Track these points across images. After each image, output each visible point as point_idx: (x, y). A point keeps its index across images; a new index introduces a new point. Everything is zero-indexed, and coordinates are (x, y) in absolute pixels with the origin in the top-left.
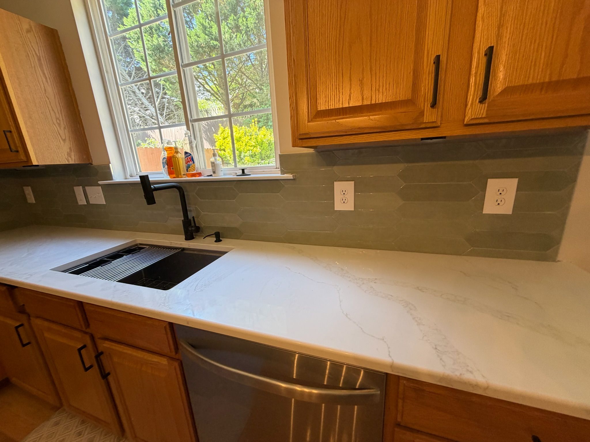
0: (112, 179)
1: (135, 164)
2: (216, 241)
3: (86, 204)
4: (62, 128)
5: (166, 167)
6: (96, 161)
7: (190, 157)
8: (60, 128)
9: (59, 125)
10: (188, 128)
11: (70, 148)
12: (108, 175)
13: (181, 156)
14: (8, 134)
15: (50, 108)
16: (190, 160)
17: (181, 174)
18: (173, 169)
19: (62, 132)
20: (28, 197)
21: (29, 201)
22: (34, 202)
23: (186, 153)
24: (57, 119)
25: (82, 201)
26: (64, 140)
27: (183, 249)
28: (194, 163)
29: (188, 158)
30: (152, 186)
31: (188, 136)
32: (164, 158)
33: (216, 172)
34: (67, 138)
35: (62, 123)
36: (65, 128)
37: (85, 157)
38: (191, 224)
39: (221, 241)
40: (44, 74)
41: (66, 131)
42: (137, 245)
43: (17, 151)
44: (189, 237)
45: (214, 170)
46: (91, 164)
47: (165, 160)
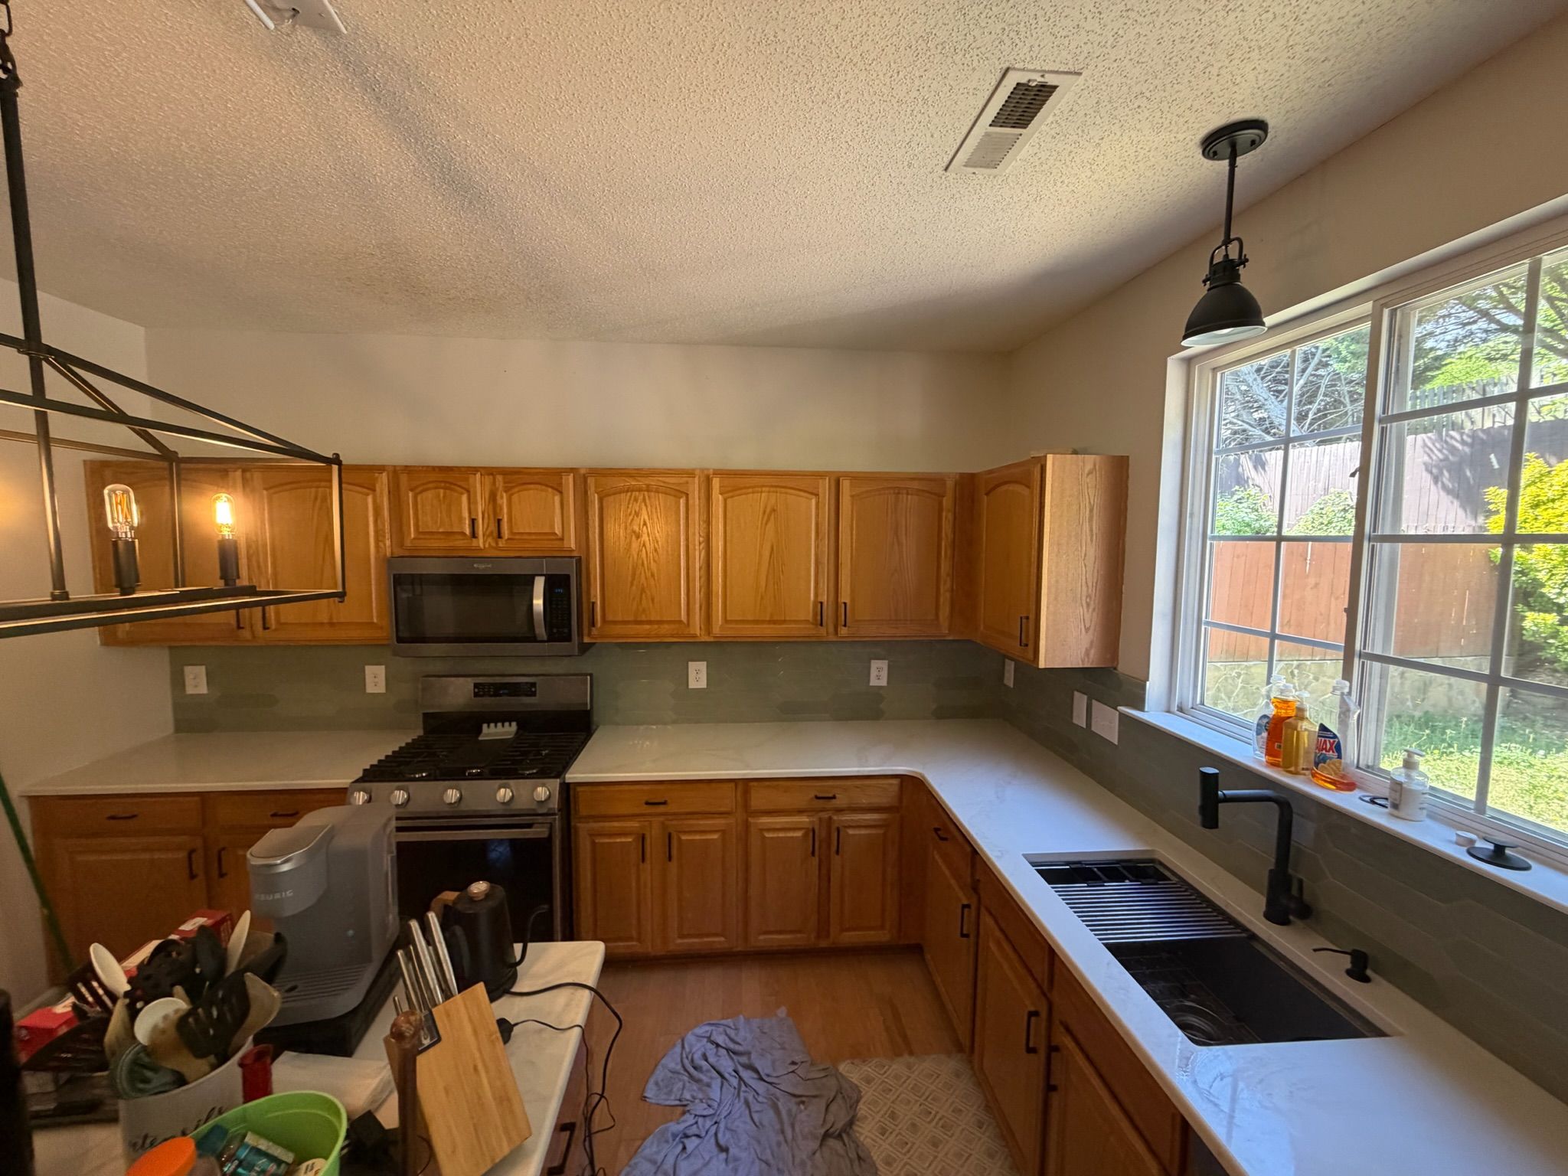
0: (1141, 708)
2: (1349, 973)
3: (1084, 726)
4: (1090, 610)
5: (1265, 734)
6: (1123, 667)
7: (1332, 740)
8: (1088, 611)
9: (1088, 605)
10: (1347, 674)
11: (1092, 642)
12: (1139, 704)
13: (1309, 727)
14: (1024, 621)
15: (1084, 580)
16: (1331, 749)
17: (1297, 765)
18: (1280, 747)
19: (1087, 617)
20: (1006, 675)
21: (1006, 682)
22: (1012, 686)
23: (1323, 728)
24: (1089, 596)
25: (1080, 720)
26: (1087, 630)
27: (1253, 937)
28: (1340, 757)
29: (1325, 741)
30: (1220, 793)
31: (1342, 694)
32: (1265, 716)
33: (1402, 807)
34: (1092, 628)
35: (1092, 602)
36: (1094, 609)
37: (1108, 656)
38: (1289, 889)
39: (1366, 979)
40: (1091, 530)
41: (1095, 614)
43: (1027, 645)
44: (1277, 915)
45: (1395, 800)
46: (1115, 669)
47: (1265, 721)
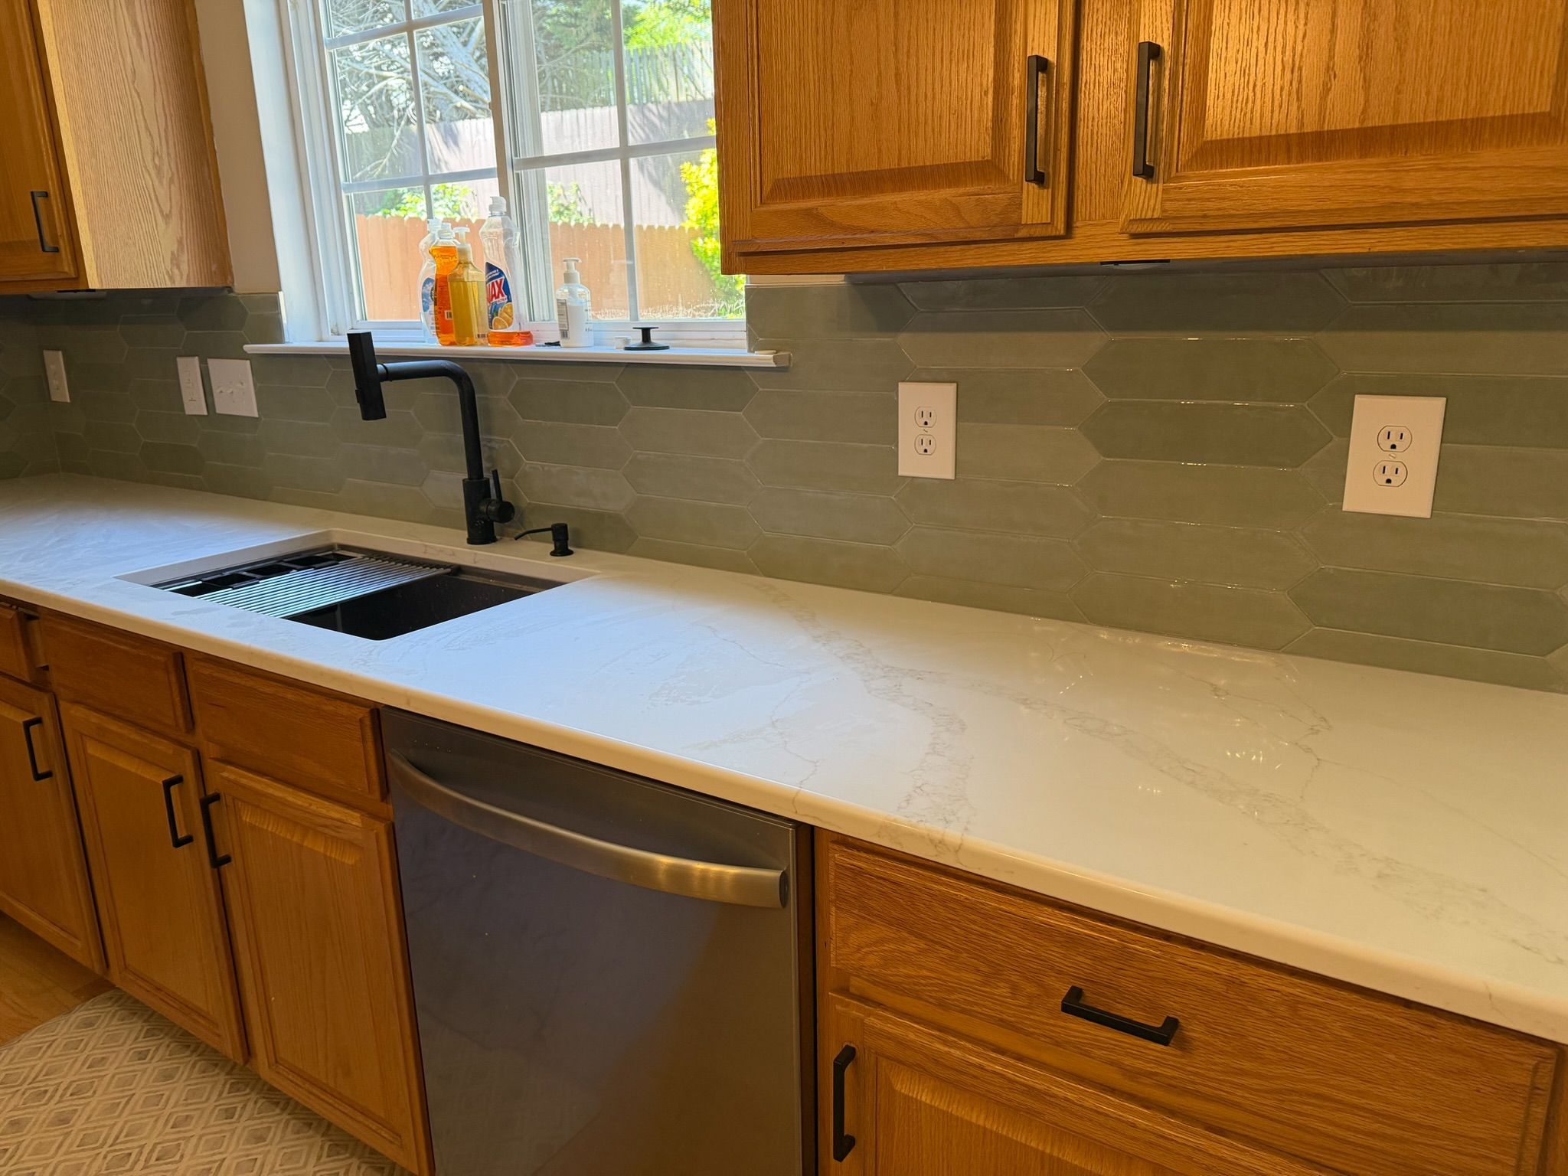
0: (280, 340)
1: (351, 294)
2: (553, 554)
3: (206, 413)
4: (165, 181)
5: (432, 307)
6: (243, 284)
7: (498, 280)
8: (161, 182)
9: (158, 170)
10: (504, 191)
11: (180, 242)
12: (272, 328)
13: (476, 277)
14: (40, 200)
15: (142, 124)
16: (500, 292)
17: (471, 335)
18: (450, 315)
19: (162, 192)
20: (53, 383)
21: (55, 397)
22: (69, 401)
23: (490, 267)
24: (155, 153)
25: (194, 404)
26: (167, 217)
27: (459, 570)
28: (509, 300)
29: (493, 284)
30: (379, 366)
31: (501, 214)
32: (428, 281)
33: (570, 334)
34: (175, 211)
35: (166, 167)
36: (171, 181)
37: (214, 268)
38: (488, 494)
39: (571, 553)
40: (135, 25)
41: (174, 189)
42: (331, 547)
43: (57, 250)
44: (482, 533)
45: (564, 326)
46: (230, 289)
47: (431, 286)
